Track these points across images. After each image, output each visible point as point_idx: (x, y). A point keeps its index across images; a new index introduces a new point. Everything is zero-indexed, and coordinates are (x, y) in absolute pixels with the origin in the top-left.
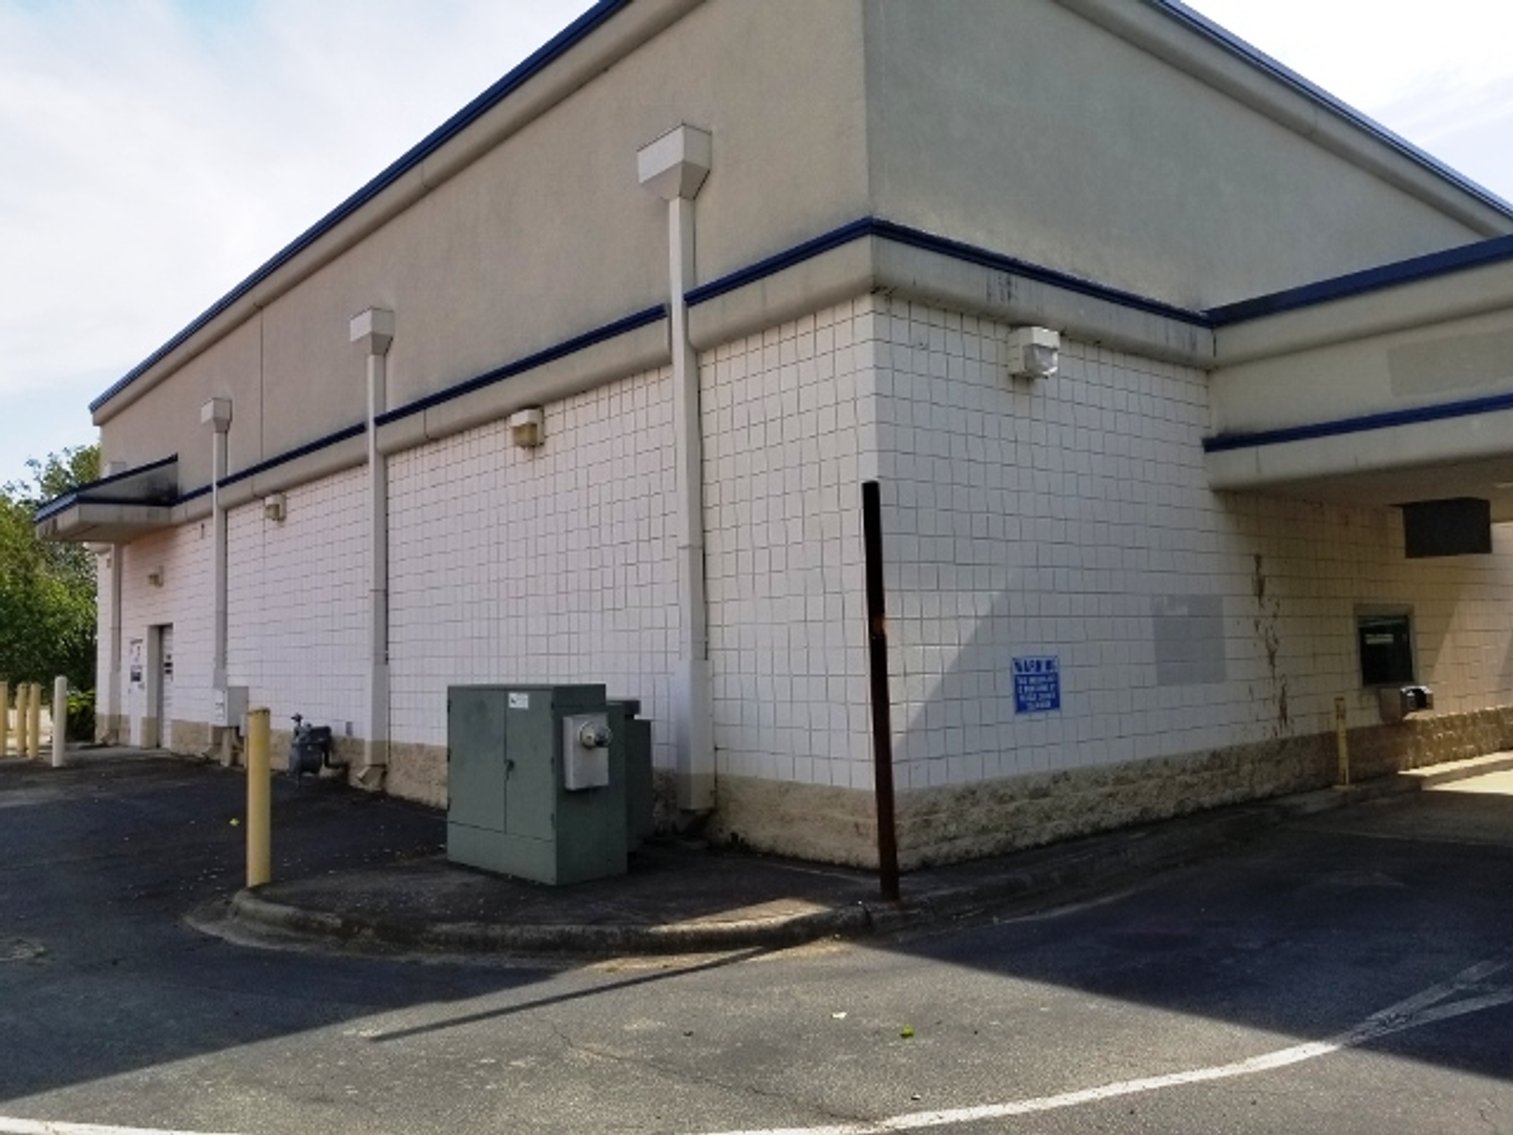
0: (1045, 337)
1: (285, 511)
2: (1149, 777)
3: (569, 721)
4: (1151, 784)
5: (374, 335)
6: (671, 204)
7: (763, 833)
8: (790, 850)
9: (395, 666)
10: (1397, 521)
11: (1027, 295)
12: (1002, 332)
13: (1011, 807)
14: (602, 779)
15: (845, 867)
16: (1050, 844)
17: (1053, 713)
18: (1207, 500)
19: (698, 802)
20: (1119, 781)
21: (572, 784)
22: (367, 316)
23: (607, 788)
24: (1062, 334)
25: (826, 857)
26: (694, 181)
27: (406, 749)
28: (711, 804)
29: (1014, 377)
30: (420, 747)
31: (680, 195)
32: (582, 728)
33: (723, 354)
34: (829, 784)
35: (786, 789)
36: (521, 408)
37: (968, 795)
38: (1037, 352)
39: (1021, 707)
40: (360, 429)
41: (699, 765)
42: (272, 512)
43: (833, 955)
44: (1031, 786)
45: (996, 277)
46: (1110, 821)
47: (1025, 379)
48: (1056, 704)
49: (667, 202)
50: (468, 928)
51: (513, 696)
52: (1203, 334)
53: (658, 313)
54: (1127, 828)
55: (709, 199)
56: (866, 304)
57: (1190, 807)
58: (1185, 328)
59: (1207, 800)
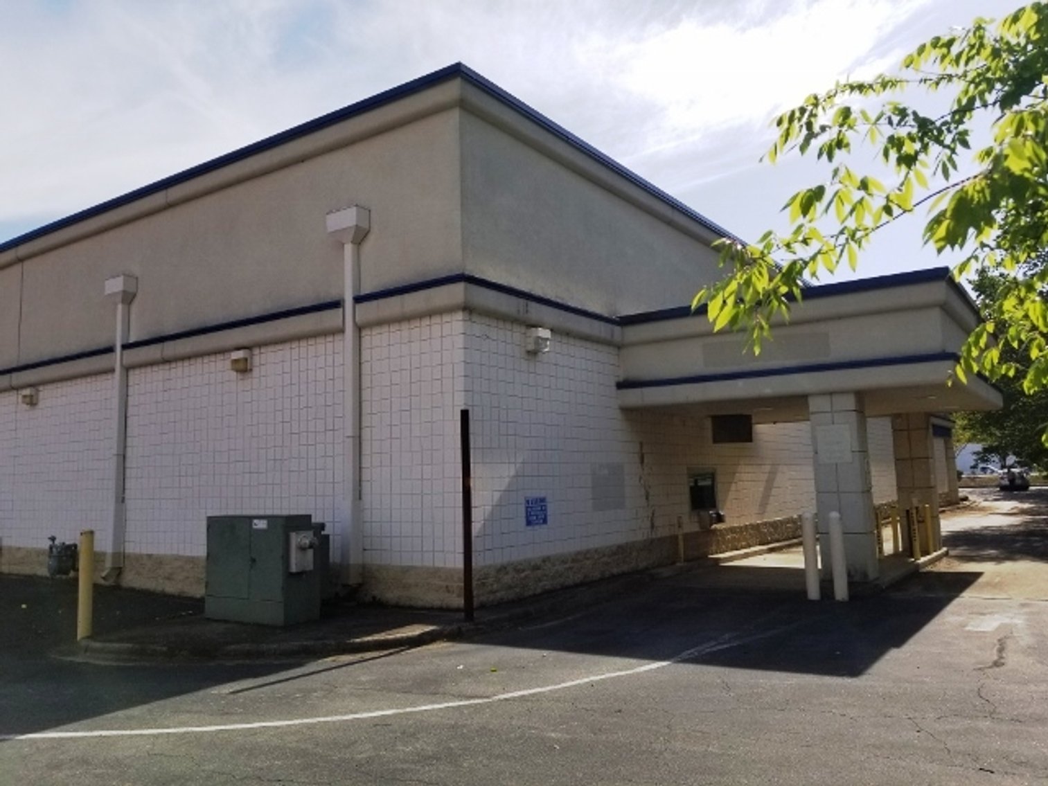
0: (544, 333)
1: (37, 399)
2: (588, 559)
3: (293, 535)
4: (588, 562)
5: (124, 292)
6: (346, 246)
7: (391, 595)
8: (408, 603)
9: (130, 503)
10: (708, 424)
11: (536, 311)
12: (523, 329)
13: (523, 575)
14: (310, 567)
15: (441, 609)
16: (541, 594)
17: (544, 526)
18: (618, 414)
19: (353, 580)
20: (574, 561)
21: (294, 569)
22: (120, 280)
23: (310, 571)
24: (552, 330)
25: (428, 605)
26: (360, 236)
27: (138, 558)
28: (360, 581)
29: (529, 352)
30: (150, 556)
31: (352, 242)
32: (300, 539)
33: (376, 331)
34: (431, 565)
35: (406, 570)
36: (238, 349)
37: (503, 569)
38: (540, 341)
39: (529, 523)
40: (110, 350)
41: (355, 559)
42: (28, 400)
43: (446, 647)
44: (532, 564)
45: (522, 301)
46: (570, 582)
47: (533, 354)
48: (545, 521)
49: (343, 244)
50: (247, 646)
51: (256, 521)
52: (617, 329)
53: (336, 304)
54: (577, 586)
55: (368, 246)
56: (460, 316)
57: (607, 574)
58: (609, 326)
59: (615, 571)
